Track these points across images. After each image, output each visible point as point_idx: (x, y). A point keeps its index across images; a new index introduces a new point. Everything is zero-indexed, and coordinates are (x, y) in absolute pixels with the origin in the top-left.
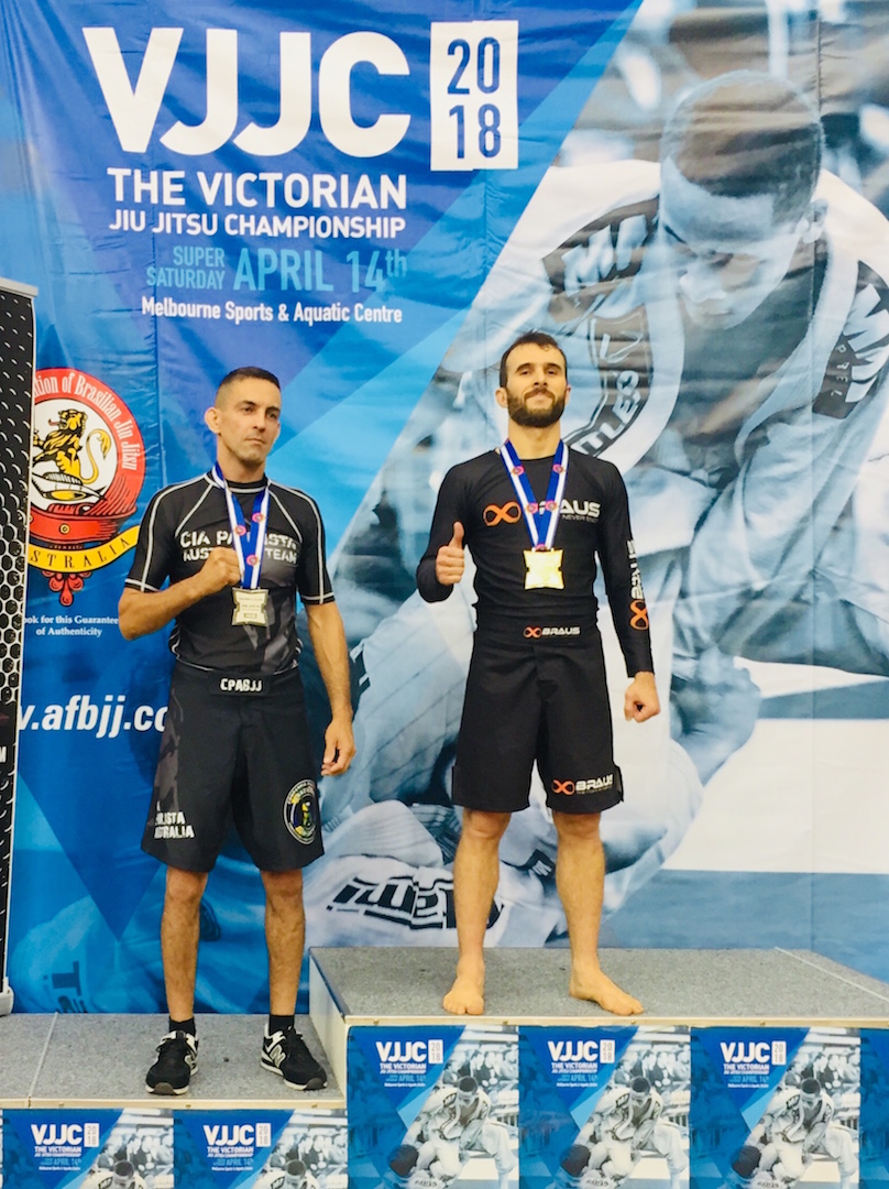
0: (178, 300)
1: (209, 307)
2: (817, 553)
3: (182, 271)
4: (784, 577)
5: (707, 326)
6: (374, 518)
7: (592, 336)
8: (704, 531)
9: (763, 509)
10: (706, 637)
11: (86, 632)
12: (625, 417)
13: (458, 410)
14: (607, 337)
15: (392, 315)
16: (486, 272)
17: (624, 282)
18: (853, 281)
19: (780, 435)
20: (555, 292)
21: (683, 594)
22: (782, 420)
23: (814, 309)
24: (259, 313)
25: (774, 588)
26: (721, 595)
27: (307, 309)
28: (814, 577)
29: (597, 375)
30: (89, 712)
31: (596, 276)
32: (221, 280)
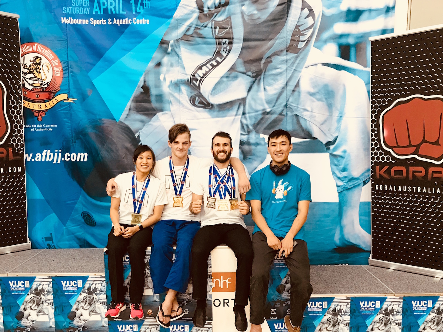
0: (73, 19)
1: (84, 20)
2: (287, 99)
3: (75, 8)
4: (277, 107)
5: (251, 23)
6: (142, 90)
7: (213, 27)
8: (251, 93)
9: (270, 85)
10: (251, 128)
11: (47, 130)
12: (225, 55)
13: (169, 53)
14: (218, 27)
15: (146, 21)
16: (177, 6)
17: (223, 8)
18: (300, 7)
19: (276, 60)
20: (200, 12)
21: (244, 114)
22: (277, 55)
23: (287, 17)
24: (102, 22)
25: (273, 111)
26: (256, 113)
27: (117, 20)
28: (286, 107)
29: (214, 40)
30: (50, 155)
31: (214, 6)
32: (88, 11)
